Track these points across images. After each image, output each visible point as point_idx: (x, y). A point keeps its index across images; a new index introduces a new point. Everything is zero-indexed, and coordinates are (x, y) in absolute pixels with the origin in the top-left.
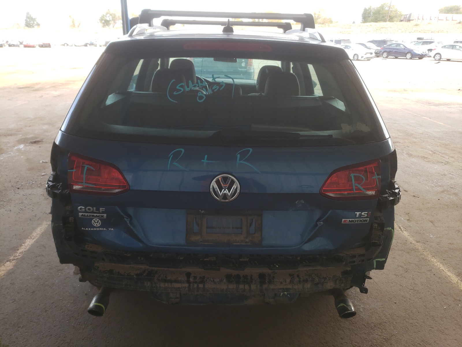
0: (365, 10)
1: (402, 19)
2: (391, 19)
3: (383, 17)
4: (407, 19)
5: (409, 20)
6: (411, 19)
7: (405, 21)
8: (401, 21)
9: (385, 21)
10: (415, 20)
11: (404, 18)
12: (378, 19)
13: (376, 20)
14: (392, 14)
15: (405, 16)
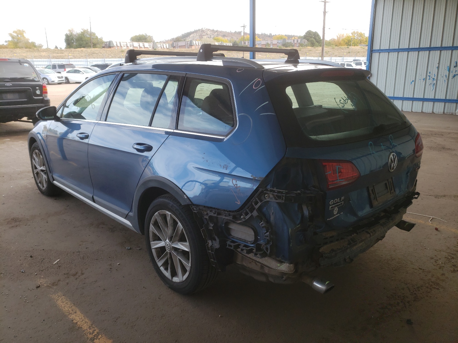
0: (67, 36)
1: (104, 46)
2: (95, 46)
3: (87, 43)
4: (108, 45)
5: (110, 47)
6: (111, 46)
7: (107, 48)
8: (103, 47)
9: (89, 47)
10: (114, 47)
11: (105, 45)
12: (83, 45)
13: (80, 46)
14: (94, 41)
15: (106, 43)
